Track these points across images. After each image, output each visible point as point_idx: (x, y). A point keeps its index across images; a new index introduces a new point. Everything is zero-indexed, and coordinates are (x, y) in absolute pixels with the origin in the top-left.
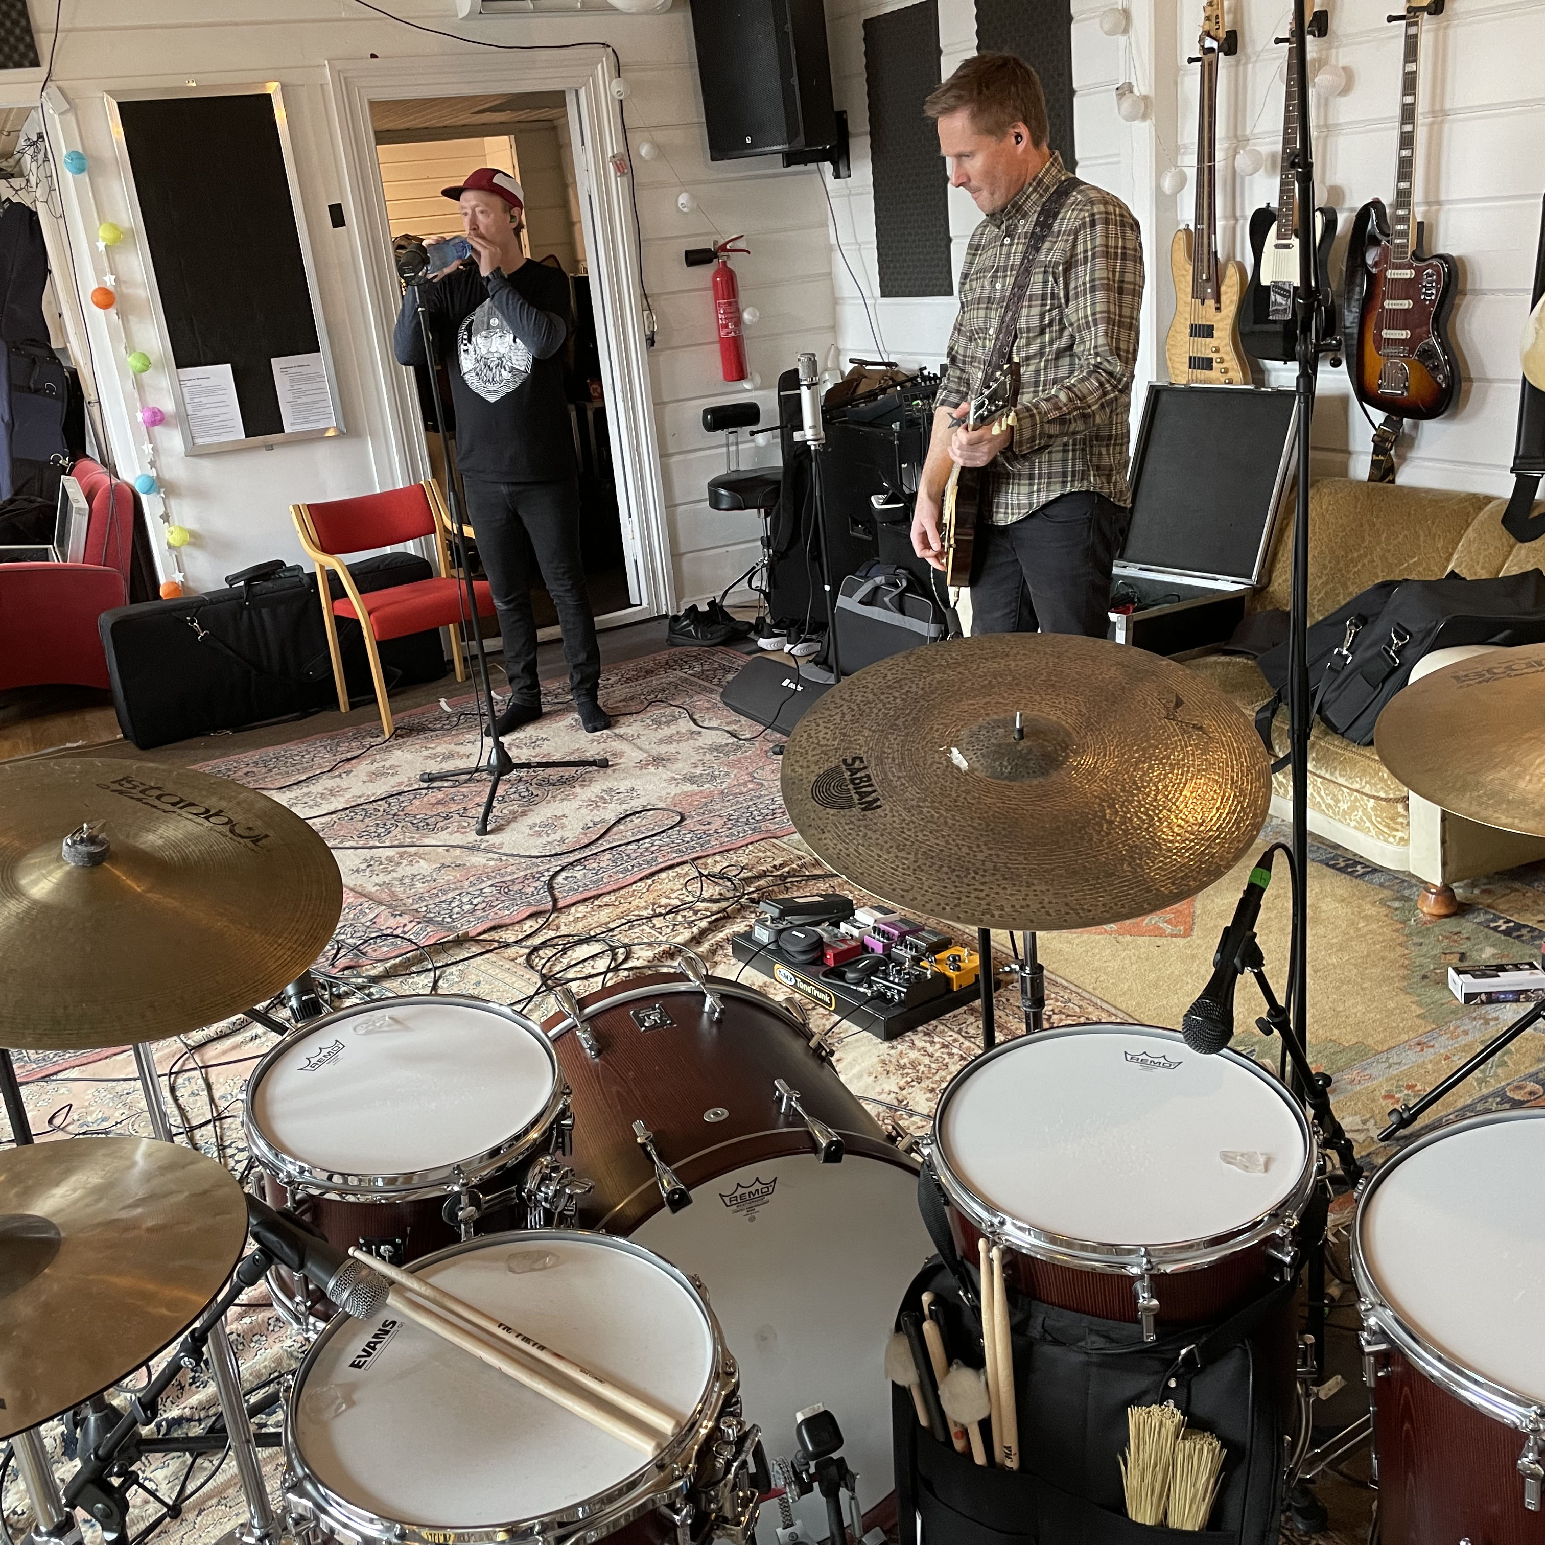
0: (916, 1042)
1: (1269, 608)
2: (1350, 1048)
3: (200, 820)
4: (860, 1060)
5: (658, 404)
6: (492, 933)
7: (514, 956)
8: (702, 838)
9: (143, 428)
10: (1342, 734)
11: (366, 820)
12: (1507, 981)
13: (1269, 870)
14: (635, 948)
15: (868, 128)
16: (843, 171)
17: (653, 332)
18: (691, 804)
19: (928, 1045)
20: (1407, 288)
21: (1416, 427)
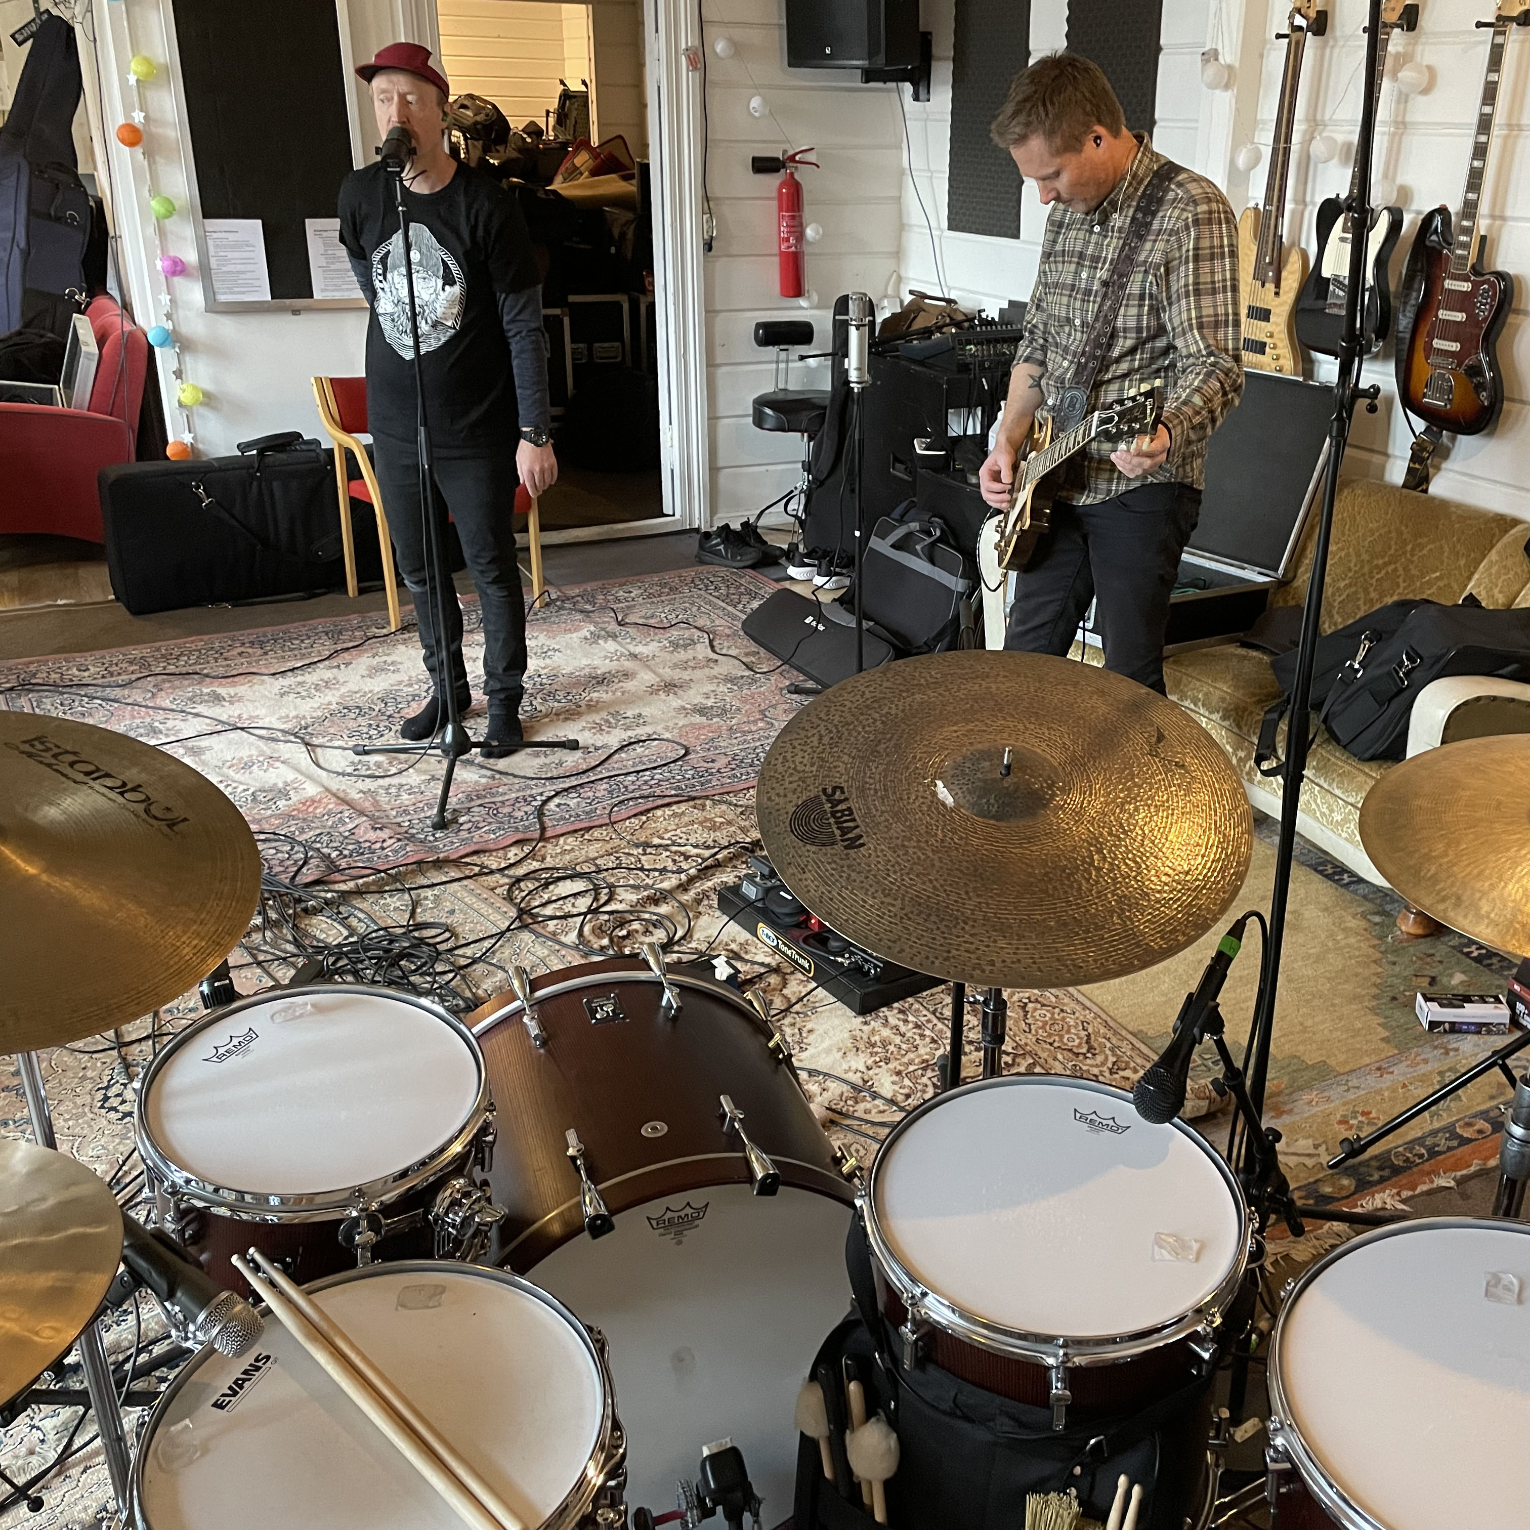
0: (890, 1019)
1: (1292, 603)
2: (1313, 1067)
3: (112, 795)
4: (831, 1033)
5: (710, 312)
6: (475, 858)
7: (493, 885)
8: (704, 775)
9: (162, 278)
10: (1345, 747)
11: (360, 719)
12: (1473, 1012)
13: (1240, 939)
14: (618, 890)
15: (952, 53)
16: (922, 95)
17: (712, 237)
18: (697, 738)
19: (901, 1024)
20: (1462, 301)
21: (1453, 440)
